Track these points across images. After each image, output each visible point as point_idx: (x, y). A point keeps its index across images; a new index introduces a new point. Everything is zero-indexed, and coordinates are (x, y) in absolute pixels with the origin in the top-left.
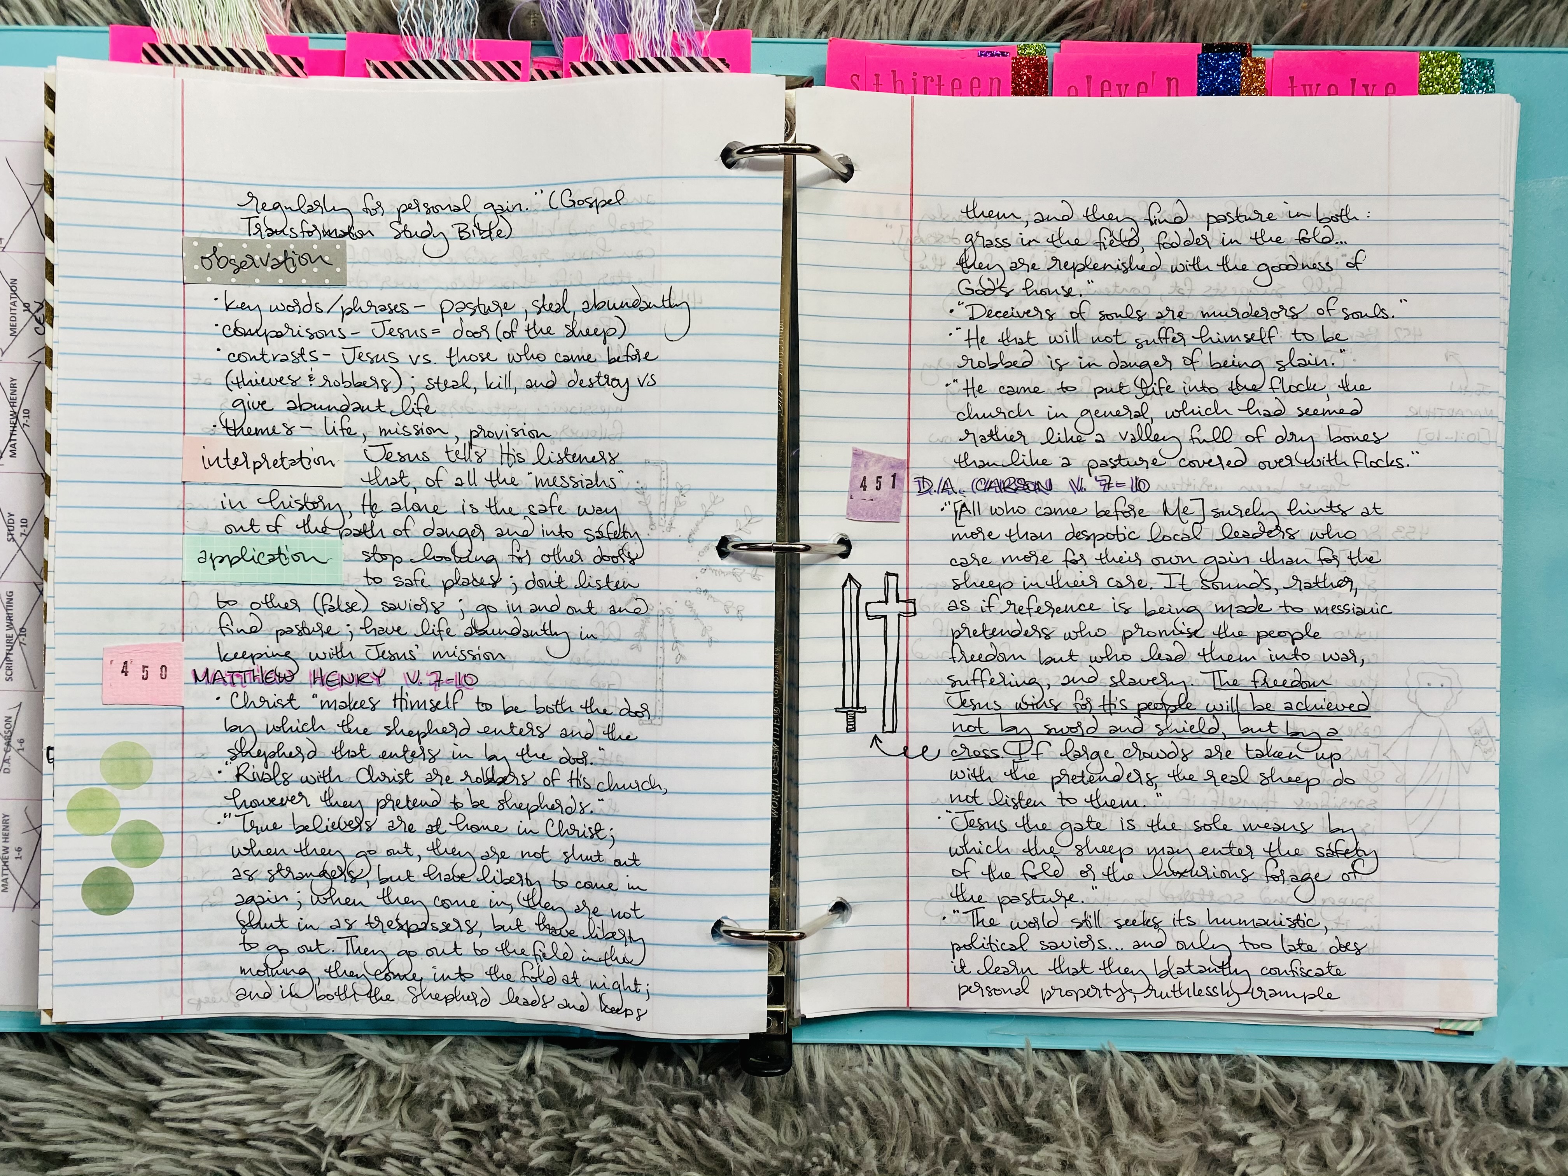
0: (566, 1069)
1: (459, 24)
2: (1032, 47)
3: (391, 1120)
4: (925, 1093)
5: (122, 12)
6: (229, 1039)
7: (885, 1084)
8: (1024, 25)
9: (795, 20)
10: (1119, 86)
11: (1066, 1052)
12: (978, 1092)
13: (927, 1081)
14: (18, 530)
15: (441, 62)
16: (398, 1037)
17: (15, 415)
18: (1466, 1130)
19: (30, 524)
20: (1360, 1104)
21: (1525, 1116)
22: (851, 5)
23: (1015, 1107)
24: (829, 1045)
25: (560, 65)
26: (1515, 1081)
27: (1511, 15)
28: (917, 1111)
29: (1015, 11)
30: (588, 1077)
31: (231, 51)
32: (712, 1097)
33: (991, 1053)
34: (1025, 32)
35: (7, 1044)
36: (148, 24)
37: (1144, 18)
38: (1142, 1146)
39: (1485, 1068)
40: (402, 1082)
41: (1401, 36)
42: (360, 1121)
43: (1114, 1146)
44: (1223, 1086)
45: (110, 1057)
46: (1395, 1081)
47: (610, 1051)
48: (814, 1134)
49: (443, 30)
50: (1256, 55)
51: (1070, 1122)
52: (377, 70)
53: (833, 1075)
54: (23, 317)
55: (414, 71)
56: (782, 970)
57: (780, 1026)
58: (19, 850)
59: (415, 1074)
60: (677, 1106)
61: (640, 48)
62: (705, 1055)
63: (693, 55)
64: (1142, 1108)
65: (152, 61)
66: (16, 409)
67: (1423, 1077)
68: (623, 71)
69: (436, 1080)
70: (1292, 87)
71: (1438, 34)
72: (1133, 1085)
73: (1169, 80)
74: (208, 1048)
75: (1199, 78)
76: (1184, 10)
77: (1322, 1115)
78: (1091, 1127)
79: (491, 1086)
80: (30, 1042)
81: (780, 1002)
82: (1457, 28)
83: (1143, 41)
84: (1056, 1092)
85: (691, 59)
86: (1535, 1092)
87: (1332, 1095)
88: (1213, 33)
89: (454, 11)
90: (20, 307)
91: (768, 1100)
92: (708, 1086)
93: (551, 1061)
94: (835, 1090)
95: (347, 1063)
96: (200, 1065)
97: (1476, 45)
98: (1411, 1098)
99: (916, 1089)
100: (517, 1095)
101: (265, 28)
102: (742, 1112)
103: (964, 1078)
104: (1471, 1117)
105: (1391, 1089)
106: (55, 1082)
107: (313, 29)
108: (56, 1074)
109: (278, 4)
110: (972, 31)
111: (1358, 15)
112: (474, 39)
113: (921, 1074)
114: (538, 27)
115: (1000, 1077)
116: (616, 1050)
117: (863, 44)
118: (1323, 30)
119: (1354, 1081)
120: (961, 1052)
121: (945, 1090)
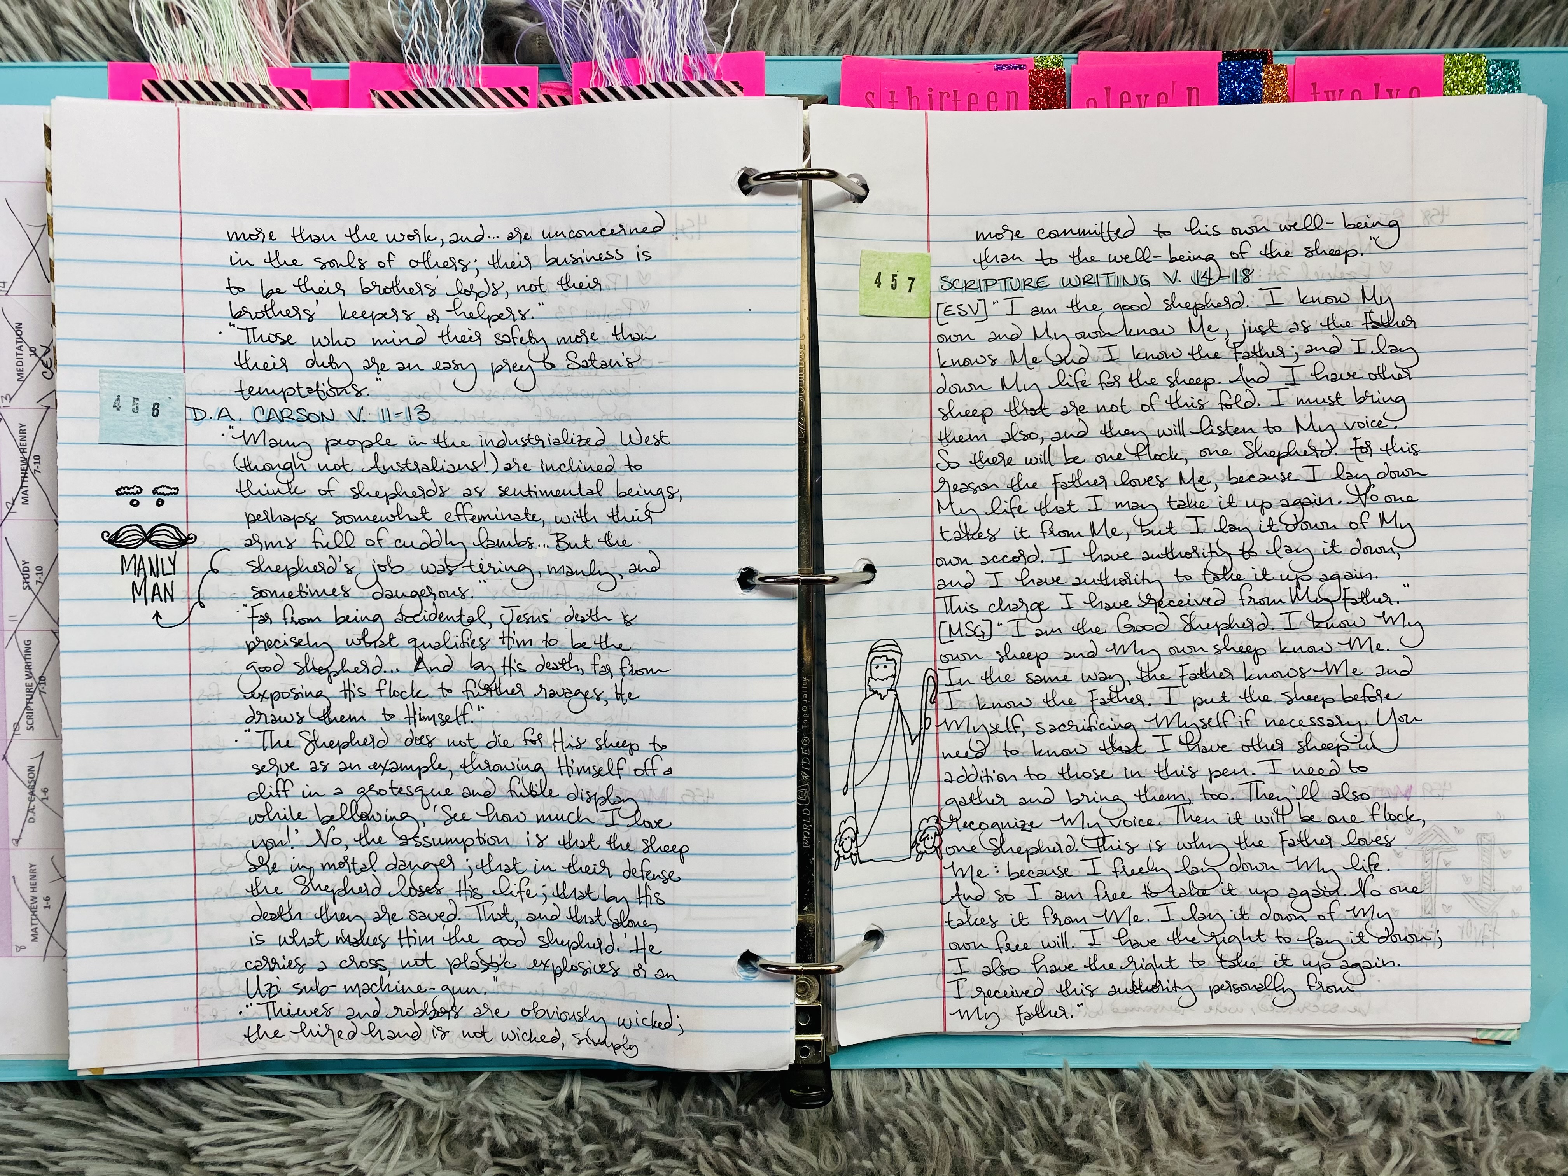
0: (605, 1103)
1: (465, 51)
2: (1049, 59)
3: (431, 1156)
4: (964, 1116)
5: (119, 47)
6: (267, 1083)
7: (925, 1109)
8: (1042, 35)
9: (806, 37)
10: (1139, 96)
11: (1104, 1070)
12: (1016, 1112)
13: (966, 1104)
14: (33, 579)
15: (447, 90)
16: (434, 1073)
17: (26, 461)
18: (1505, 1138)
19: (45, 572)
20: (1399, 1117)
21: (1563, 1122)
22: (863, 21)
23: (1055, 1128)
24: (866, 1070)
25: (569, 90)
26: (1554, 1088)
27: (1536, 15)
28: (957, 1134)
29: (1032, 23)
30: (627, 1110)
31: (233, 85)
32: (752, 1127)
33: (1029, 1074)
34: (1042, 43)
35: (43, 1093)
36: (146, 59)
37: (1163, 27)
38: (1182, 1162)
39: (1522, 1076)
40: (440, 1119)
41: (1425, 39)
42: (400, 1160)
43: (1154, 1162)
44: (1262, 1101)
45: (148, 1103)
46: (1432, 1089)
47: (649, 1083)
48: (855, 1162)
49: (449, 56)
50: (1277, 61)
51: (1110, 1141)
52: (382, 100)
53: (871, 1099)
54: (29, 361)
55: (420, 100)
56: (818, 999)
57: (819, 1056)
58: (47, 899)
59: (453, 1110)
60: (718, 1138)
61: (651, 73)
62: (743, 1084)
63: (706, 78)
64: (1181, 1126)
65: (153, 98)
66: (26, 456)
67: (1461, 1086)
68: (635, 97)
69: (476, 1119)
70: (1315, 94)
71: (1462, 35)
72: (1173, 1103)
73: (1190, 89)
74: (246, 1091)
75: (1220, 87)
76: (1204, 16)
77: (1362, 1129)
78: (1131, 1145)
79: (531, 1123)
80: (66, 1089)
81: (817, 1031)
83: (1161, 50)
84: (1096, 1112)
85: (704, 83)
87: (1369, 1108)
88: (1233, 39)
89: (459, 38)
90: (26, 351)
91: (807, 1127)
92: (748, 1117)
93: (591, 1095)
94: (875, 1117)
95: (385, 1102)
96: (237, 1107)
97: (1501, 44)
98: (1449, 1109)
99: (956, 1113)
100: (557, 1132)
101: (266, 60)
102: (782, 1140)
103: (1003, 1100)
104: (1509, 1125)
105: (1428, 1098)
106: (94, 1129)
107: (314, 58)
108: (94, 1121)
109: (279, 35)
110: (987, 44)
111: (1381, 19)
112: (480, 65)
113: (960, 1098)
114: (545, 52)
115: (1040, 1100)
116: (654, 1082)
117: (877, 60)
118: (1344, 35)
119: (1391, 1093)
120: (999, 1073)
121: (985, 1113)
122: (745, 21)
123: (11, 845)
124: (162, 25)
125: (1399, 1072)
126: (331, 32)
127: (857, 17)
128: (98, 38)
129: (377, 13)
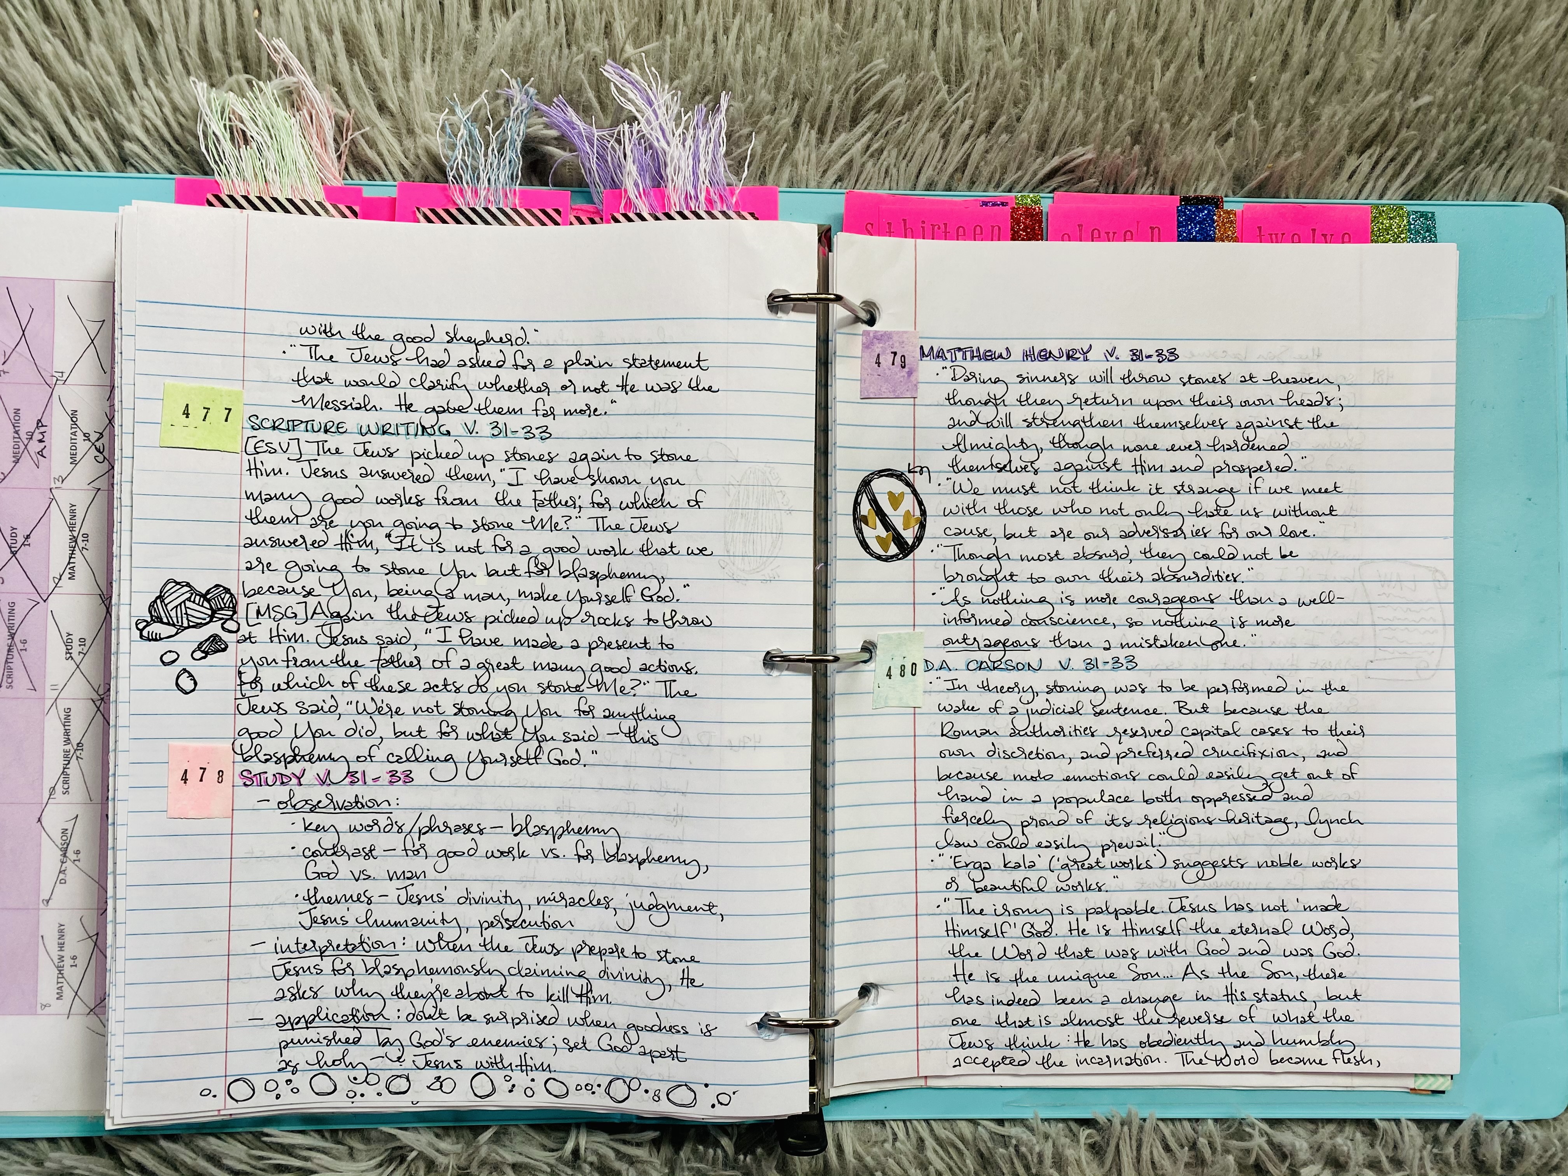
0: (611, 1155)
1: (504, 175)
2: (1029, 198)
4: (948, 1165)
5: (182, 161)
6: (283, 1137)
7: (911, 1158)
8: (1021, 178)
9: (812, 172)
10: (1108, 233)
11: (1076, 1120)
12: (995, 1160)
13: (949, 1153)
14: (76, 649)
15: (487, 210)
16: (444, 1128)
17: (74, 539)
19: (88, 644)
20: (1347, 1163)
21: (1494, 1167)
22: (863, 159)
24: (856, 1121)
25: (597, 212)
26: (1483, 1134)
27: (1450, 173)
29: (1013, 166)
30: (632, 1161)
31: (290, 201)
33: (1006, 1124)
34: (1022, 184)
35: (59, 1149)
36: (209, 174)
37: (1128, 173)
39: (1456, 1123)
40: (450, 1172)
41: (1354, 191)
46: (1375, 1136)
47: (652, 1135)
49: (489, 180)
50: (1227, 207)
52: (426, 217)
53: (860, 1149)
54: (83, 446)
55: (461, 217)
58: (74, 958)
59: (463, 1162)
61: (676, 201)
62: (740, 1136)
63: (725, 209)
66: (75, 534)
67: (1401, 1133)
68: (658, 219)
70: (1260, 235)
71: (1386, 188)
73: (1152, 229)
74: (259, 1144)
75: (1179, 227)
76: (1164, 166)
77: (1312, 1174)
80: (79, 1145)
81: (820, 1083)
82: (1403, 184)
83: (1126, 193)
85: (724, 213)
86: (1502, 1144)
87: (1319, 1154)
88: (1189, 186)
89: (499, 164)
90: (80, 435)
92: (746, 1166)
93: (596, 1146)
94: (866, 1166)
95: (397, 1155)
96: (254, 1163)
97: (1419, 198)
98: (1391, 1154)
99: (940, 1161)
101: (322, 180)
103: (983, 1150)
104: (1446, 1170)
105: (1372, 1145)
107: (363, 177)
109: (334, 156)
110: (973, 183)
111: (1316, 173)
112: (517, 187)
113: (942, 1147)
114: (575, 176)
115: (1016, 1147)
116: (657, 1134)
117: (876, 195)
118: (1284, 187)
119: (1339, 1140)
120: (979, 1124)
121: (968, 1161)
122: (758, 157)
123: (42, 906)
124: (226, 145)
125: (1345, 1121)
126: (380, 154)
127: (859, 156)
128: (163, 152)
129: (423, 139)
